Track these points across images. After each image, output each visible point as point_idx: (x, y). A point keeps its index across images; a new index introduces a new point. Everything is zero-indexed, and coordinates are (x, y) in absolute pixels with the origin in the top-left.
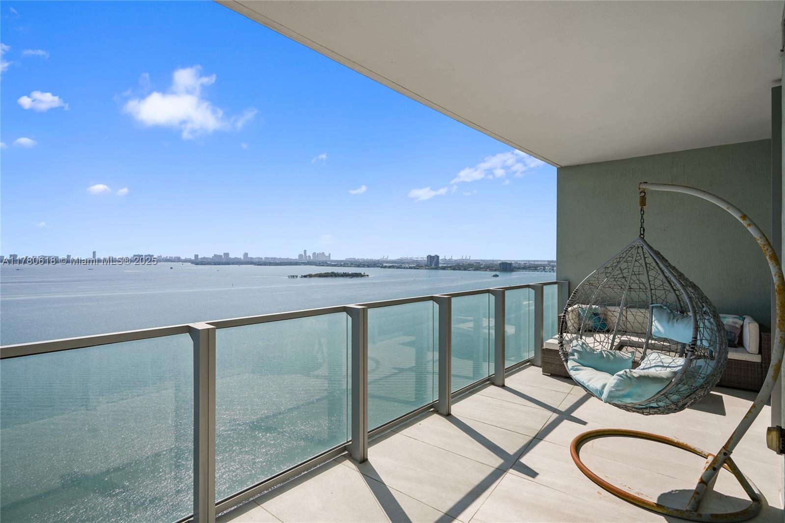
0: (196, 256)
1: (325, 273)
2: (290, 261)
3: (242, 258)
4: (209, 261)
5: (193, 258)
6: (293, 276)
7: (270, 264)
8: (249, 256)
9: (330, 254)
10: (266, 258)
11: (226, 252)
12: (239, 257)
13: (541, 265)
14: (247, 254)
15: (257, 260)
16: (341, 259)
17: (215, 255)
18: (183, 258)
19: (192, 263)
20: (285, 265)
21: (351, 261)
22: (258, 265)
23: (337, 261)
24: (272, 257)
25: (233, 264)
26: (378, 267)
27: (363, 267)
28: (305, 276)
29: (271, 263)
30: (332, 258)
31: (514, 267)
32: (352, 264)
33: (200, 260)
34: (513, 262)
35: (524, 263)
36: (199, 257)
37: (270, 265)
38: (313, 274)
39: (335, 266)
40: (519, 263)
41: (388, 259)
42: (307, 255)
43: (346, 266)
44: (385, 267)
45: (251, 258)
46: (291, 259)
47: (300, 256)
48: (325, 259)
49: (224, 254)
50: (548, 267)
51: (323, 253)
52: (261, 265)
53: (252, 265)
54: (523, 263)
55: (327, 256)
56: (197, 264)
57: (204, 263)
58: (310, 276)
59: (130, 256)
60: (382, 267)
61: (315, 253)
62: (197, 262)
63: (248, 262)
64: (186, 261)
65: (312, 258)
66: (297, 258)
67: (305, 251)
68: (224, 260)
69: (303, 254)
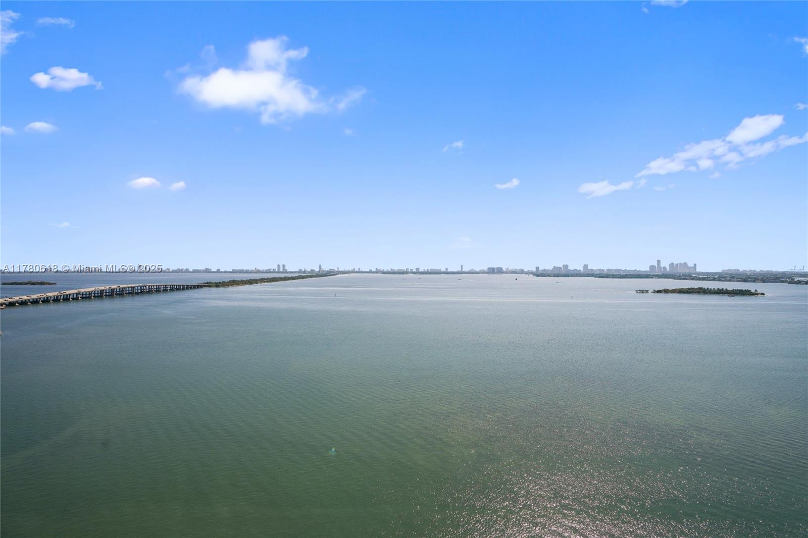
0: (537, 268)
1: (689, 289)
2: (639, 273)
3: (582, 269)
4: (549, 272)
5: (534, 270)
6: (643, 291)
7: (613, 276)
10: (608, 270)
11: (565, 264)
12: (578, 269)
14: (587, 265)
15: (598, 272)
16: (714, 271)
18: (526, 270)
19: (534, 275)
20: (632, 278)
21: (732, 274)
22: (599, 277)
23: (706, 273)
24: (615, 268)
25: (572, 276)
26: (783, 282)
27: (754, 282)
28: (659, 292)
30: (699, 270)
32: (733, 277)
33: (541, 272)
36: (540, 269)
37: (613, 278)
38: (671, 289)
39: (704, 279)
41: (805, 271)
42: (662, 266)
43: (722, 281)
44: (799, 282)
45: (592, 270)
46: (639, 271)
47: (652, 267)
48: (688, 271)
49: (563, 266)
51: (685, 263)
52: (602, 277)
53: (592, 278)
55: (691, 267)
56: (538, 276)
57: (544, 275)
58: (666, 291)
59: (485, 269)
60: (792, 282)
61: (673, 264)
62: (539, 274)
63: (589, 274)
64: (528, 273)
65: (668, 269)
66: (648, 269)
67: (659, 262)
68: (563, 272)
69: (656, 265)
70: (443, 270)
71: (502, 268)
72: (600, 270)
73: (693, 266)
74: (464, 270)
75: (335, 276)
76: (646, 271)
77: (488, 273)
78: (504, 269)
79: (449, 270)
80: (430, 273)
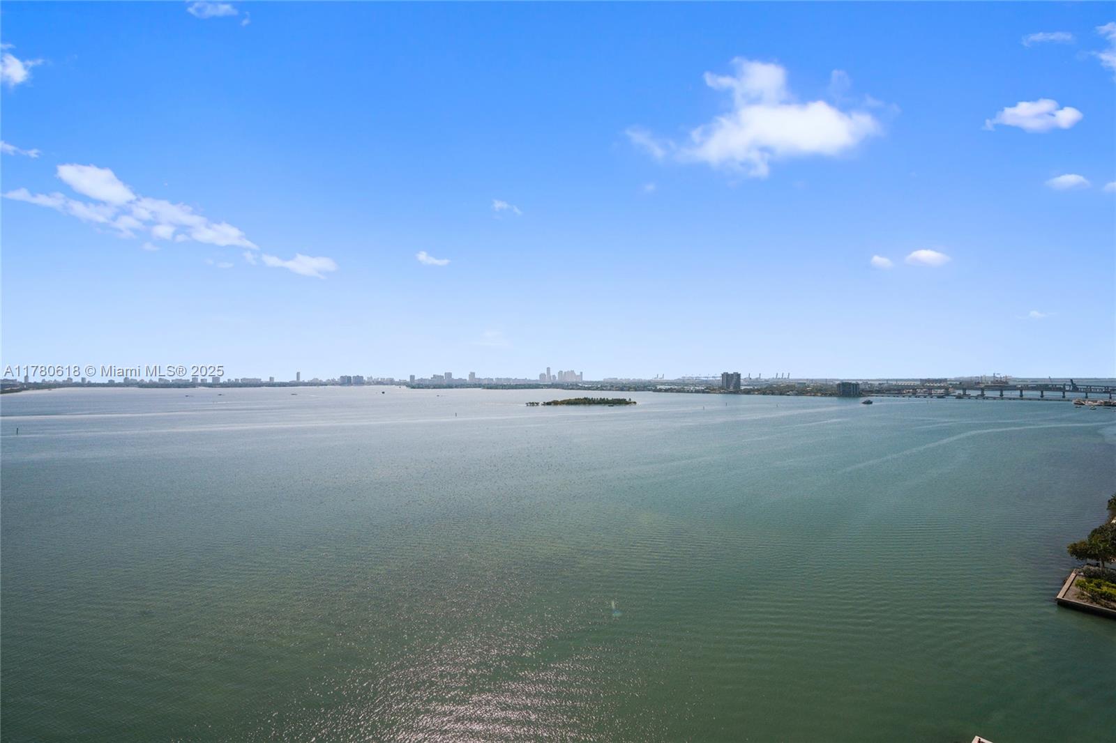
0: (412, 377)
1: (576, 399)
2: (529, 383)
3: (468, 379)
4: (428, 383)
5: (408, 380)
6: (532, 404)
7: (503, 387)
8: (477, 376)
9: (581, 373)
10: (497, 379)
11: (448, 372)
12: (463, 378)
13: (908, 387)
14: (474, 373)
15: (486, 382)
16: (597, 380)
17: (434, 375)
18: (396, 380)
19: (407, 386)
20: (522, 388)
21: (612, 383)
22: (488, 388)
23: (591, 382)
24: (505, 377)
25: (456, 387)
26: (649, 390)
27: (629, 390)
28: (549, 404)
29: (505, 386)
30: (585, 379)
31: (863, 390)
32: (612, 386)
33: (417, 382)
34: (860, 382)
35: (880, 384)
36: (416, 378)
37: (502, 389)
38: (559, 400)
39: (589, 389)
40: (871, 384)
41: (664, 379)
42: (552, 374)
43: (604, 390)
44: (660, 390)
45: (479, 379)
46: (530, 380)
47: (542, 376)
48: (575, 380)
49: (445, 374)
50: (921, 389)
51: (573, 372)
52: (491, 388)
53: (480, 389)
54: (877, 383)
55: (578, 376)
56: (413, 387)
57: (421, 386)
58: (556, 403)
59: (337, 378)
60: (656, 390)
61: (561, 372)
62: (415, 385)
63: (476, 384)
64: (400, 384)
65: (557, 378)
66: (538, 378)
67: (548, 369)
68: (445, 382)
69: (546, 374)
70: (265, 379)
71: (362, 377)
72: (488, 379)
73: (579, 374)
74: (301, 380)
75: (19, 393)
76: (537, 380)
77: (341, 385)
78: (365, 379)
79: (276, 380)
80: (240, 386)
